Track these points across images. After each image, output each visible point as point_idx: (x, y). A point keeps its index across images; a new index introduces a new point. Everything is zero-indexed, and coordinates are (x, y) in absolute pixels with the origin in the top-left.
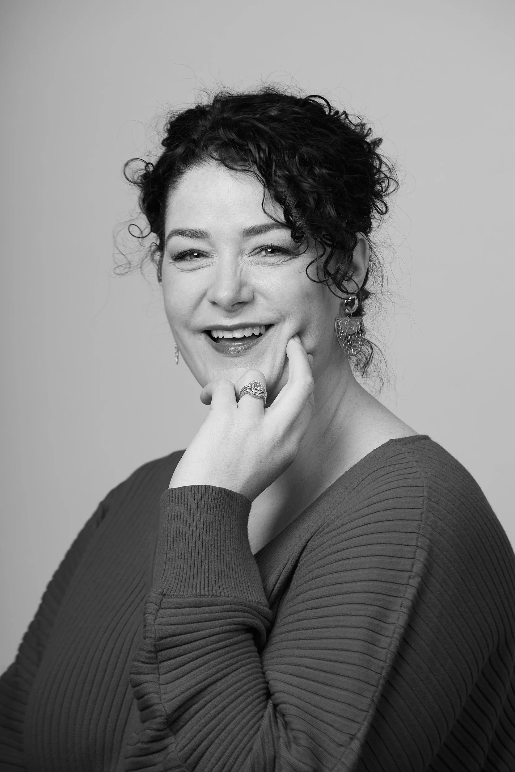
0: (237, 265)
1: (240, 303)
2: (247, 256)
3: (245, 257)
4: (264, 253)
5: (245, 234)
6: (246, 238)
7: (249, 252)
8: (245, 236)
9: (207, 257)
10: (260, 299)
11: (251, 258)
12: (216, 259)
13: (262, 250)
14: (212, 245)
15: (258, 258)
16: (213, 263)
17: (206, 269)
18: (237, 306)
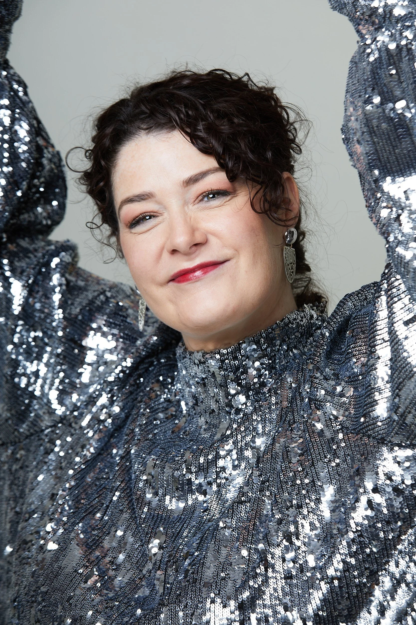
0: (185, 214)
1: (196, 245)
2: (192, 205)
3: (191, 206)
4: (206, 199)
5: (185, 185)
6: (186, 189)
7: (193, 200)
8: (185, 187)
9: (158, 216)
10: (213, 240)
11: (196, 206)
12: (166, 215)
13: (204, 197)
14: (159, 203)
15: (202, 205)
16: (164, 219)
17: (159, 226)
18: (194, 248)
